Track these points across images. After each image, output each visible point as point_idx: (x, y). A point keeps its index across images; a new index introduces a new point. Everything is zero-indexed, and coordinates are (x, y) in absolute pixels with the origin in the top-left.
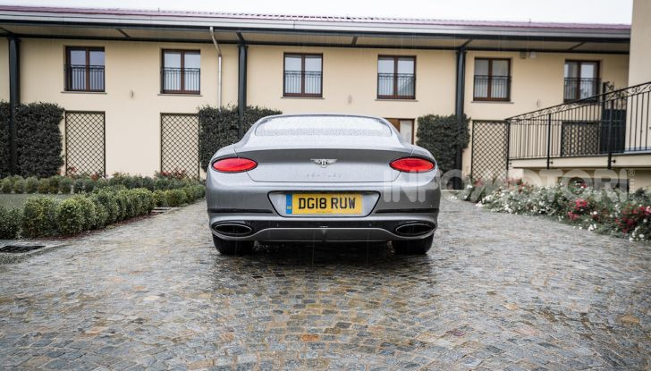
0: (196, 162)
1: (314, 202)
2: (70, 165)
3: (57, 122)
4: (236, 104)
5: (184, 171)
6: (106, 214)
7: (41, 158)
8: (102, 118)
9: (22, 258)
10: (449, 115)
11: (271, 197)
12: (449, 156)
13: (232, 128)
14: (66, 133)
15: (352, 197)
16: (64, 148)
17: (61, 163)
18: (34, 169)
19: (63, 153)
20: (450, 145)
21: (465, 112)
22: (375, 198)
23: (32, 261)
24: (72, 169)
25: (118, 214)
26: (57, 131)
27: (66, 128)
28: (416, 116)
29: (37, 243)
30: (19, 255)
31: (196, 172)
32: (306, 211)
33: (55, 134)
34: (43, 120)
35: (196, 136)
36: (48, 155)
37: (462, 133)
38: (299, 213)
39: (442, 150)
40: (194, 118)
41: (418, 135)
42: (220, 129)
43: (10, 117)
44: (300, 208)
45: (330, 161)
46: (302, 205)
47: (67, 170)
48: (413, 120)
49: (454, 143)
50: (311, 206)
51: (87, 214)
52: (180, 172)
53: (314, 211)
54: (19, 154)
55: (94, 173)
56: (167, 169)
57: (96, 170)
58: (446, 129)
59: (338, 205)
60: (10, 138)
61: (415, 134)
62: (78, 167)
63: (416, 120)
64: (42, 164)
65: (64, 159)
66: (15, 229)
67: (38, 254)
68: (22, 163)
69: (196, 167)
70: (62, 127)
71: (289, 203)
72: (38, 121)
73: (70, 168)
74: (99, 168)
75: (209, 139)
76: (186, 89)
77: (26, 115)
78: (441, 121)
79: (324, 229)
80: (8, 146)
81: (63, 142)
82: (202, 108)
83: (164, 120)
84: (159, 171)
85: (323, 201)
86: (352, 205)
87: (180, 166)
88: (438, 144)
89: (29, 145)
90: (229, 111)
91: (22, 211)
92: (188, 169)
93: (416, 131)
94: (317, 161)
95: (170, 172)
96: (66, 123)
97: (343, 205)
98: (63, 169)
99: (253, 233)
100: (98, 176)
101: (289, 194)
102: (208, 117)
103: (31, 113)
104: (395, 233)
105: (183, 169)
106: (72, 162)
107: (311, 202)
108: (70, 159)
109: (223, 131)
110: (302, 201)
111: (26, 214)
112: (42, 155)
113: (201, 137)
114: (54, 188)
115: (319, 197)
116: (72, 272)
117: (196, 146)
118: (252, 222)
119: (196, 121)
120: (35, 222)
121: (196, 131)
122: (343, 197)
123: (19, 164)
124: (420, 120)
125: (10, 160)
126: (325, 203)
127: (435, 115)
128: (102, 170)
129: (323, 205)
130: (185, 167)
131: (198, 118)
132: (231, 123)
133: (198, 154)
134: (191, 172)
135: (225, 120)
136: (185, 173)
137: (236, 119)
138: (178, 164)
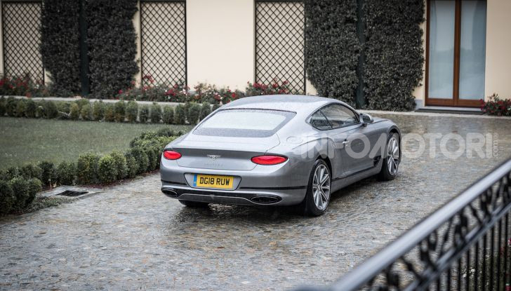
0: (301, 70)
2: (146, 72)
3: (131, 17)
5: (284, 83)
6: (137, 166)
7: (113, 65)
8: (182, 9)
9: (73, 200)
11: (186, 176)
13: (349, 20)
14: (142, 30)
15: (228, 178)
16: (139, 50)
17: (135, 70)
18: (105, 79)
19: (138, 56)
22: (239, 180)
23: (78, 203)
24: (149, 78)
25: (148, 165)
26: (131, 28)
27: (141, 23)
29: (84, 189)
30: (72, 198)
31: (301, 84)
32: (204, 185)
33: (128, 32)
34: (115, 15)
35: (301, 32)
36: (121, 60)
38: (200, 186)
43: (79, 11)
45: (218, 157)
46: (202, 182)
47: (143, 79)
50: (206, 182)
51: (120, 166)
52: (280, 84)
53: (207, 186)
54: (90, 59)
55: (174, 84)
56: (263, 79)
57: (177, 80)
59: (220, 182)
60: (80, 39)
62: (155, 76)
64: (113, 73)
65: (139, 65)
66: (72, 178)
67: (82, 198)
68: (93, 71)
69: (301, 77)
70: (136, 22)
71: (195, 180)
72: (110, 15)
73: (146, 77)
74: (180, 77)
75: (316, 38)
77: (96, 9)
79: (212, 196)
80: (79, 49)
81: (138, 42)
83: (260, 9)
84: (252, 82)
86: (228, 183)
87: (280, 76)
89: (100, 47)
91: (76, 165)
92: (290, 80)
94: (210, 156)
95: (267, 83)
96: (141, 16)
97: (223, 183)
98: (138, 77)
99: (177, 195)
100: (178, 87)
101: (196, 175)
103: (102, 5)
104: (252, 201)
105: (284, 80)
106: (149, 69)
107: (207, 180)
108: (146, 65)
109: (335, 25)
110: (202, 179)
111: (78, 167)
112: (115, 60)
113: (307, 34)
114: (119, 115)
115: (211, 177)
116: (96, 211)
117: (301, 47)
118: (177, 189)
119: (302, 9)
120: (84, 173)
121: (301, 24)
122: (223, 178)
123: (90, 73)
125: (80, 67)
126: (213, 181)
128: (183, 80)
129: (212, 183)
130: (287, 76)
131: (304, 5)
132: (347, 14)
133: (303, 58)
134: (294, 84)
135: (337, 10)
136: (287, 85)
137: (353, 7)
138: (277, 72)
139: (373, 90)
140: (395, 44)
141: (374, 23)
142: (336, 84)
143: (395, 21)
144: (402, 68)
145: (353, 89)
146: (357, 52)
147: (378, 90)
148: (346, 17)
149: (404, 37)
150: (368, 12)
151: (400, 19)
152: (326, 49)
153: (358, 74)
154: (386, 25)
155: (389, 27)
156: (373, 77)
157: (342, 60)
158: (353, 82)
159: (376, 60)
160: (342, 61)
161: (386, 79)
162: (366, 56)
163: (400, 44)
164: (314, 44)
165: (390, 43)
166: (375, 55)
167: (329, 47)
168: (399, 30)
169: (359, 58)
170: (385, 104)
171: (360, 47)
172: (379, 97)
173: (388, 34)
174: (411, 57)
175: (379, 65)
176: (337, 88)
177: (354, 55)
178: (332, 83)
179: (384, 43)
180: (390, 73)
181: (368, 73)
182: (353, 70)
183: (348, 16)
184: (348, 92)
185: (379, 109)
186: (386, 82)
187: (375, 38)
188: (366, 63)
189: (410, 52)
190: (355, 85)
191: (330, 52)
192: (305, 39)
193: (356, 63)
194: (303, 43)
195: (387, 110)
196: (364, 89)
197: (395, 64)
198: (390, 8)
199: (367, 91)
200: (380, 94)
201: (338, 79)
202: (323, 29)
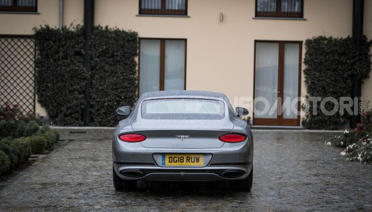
0: (31, 95)
1: (177, 159)
4: (82, 24)
5: (16, 106)
10: (345, 37)
11: (154, 156)
12: (344, 88)
13: (78, 53)
15: (197, 156)
20: (346, 76)
21: (364, 33)
22: (210, 157)
28: (303, 38)
31: (31, 107)
32: (173, 164)
35: (31, 63)
37: (360, 60)
38: (169, 165)
39: (336, 81)
40: (29, 41)
41: (305, 62)
42: (61, 54)
44: (170, 162)
45: (187, 136)
46: (171, 161)
48: (300, 43)
49: (350, 72)
50: (175, 161)
52: (11, 107)
53: (177, 164)
58: (340, 55)
59: (190, 160)
61: (303, 61)
63: (304, 42)
69: (31, 101)
71: (164, 159)
75: (48, 67)
76: (20, 4)
78: (335, 45)
79: (182, 173)
82: (39, 27)
85: (182, 158)
86: (198, 160)
87: (12, 100)
88: (330, 73)
90: (72, 33)
92: (21, 104)
93: (303, 57)
94: (179, 136)
97: (193, 161)
99: (144, 175)
101: (163, 155)
102: (47, 40)
104: (221, 176)
105: (15, 103)
107: (175, 159)
109: (65, 58)
110: (171, 158)
113: (37, 63)
115: (180, 156)
117: (31, 75)
118: (144, 169)
119: (32, 44)
121: (32, 57)
122: (193, 156)
124: (309, 42)
126: (183, 160)
127: (327, 36)
129: (182, 161)
130: (18, 100)
131: (34, 40)
132: (76, 48)
133: (33, 85)
134: (24, 107)
135: (68, 44)
136: (18, 108)
137: (81, 42)
138: (9, 97)
139: (98, 110)
140: (116, 73)
141: (99, 55)
142: (67, 106)
143: (116, 54)
144: (123, 92)
145: (82, 109)
146: (85, 79)
147: (103, 110)
148: (75, 50)
149: (123, 67)
150: (94, 46)
151: (121, 53)
152: (58, 77)
153: (85, 98)
154: (109, 57)
155: (111, 59)
156: (98, 99)
157: (72, 85)
158: (81, 104)
159: (101, 86)
160: (72, 87)
161: (110, 101)
162: (92, 83)
163: (121, 73)
164: (46, 73)
165: (112, 72)
166: (100, 82)
167: (60, 75)
168: (120, 62)
169: (86, 84)
170: (109, 121)
171: (88, 75)
172: (104, 116)
173: (110, 65)
174: (130, 84)
175: (103, 90)
176: (68, 108)
177: (82, 81)
178: (63, 105)
179: (108, 72)
180: (113, 96)
181: (94, 96)
182: (81, 94)
183: (77, 50)
184: (77, 112)
185: (104, 125)
186: (110, 103)
187: (100, 67)
188: (92, 88)
189: (129, 79)
190: (83, 107)
191: (62, 79)
192: (35, 69)
193: (84, 88)
194: (33, 72)
195: (111, 126)
196: (90, 110)
197: (117, 89)
198: (113, 44)
199: (93, 111)
200: (105, 113)
201: (68, 102)
202: (55, 60)
